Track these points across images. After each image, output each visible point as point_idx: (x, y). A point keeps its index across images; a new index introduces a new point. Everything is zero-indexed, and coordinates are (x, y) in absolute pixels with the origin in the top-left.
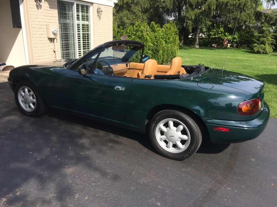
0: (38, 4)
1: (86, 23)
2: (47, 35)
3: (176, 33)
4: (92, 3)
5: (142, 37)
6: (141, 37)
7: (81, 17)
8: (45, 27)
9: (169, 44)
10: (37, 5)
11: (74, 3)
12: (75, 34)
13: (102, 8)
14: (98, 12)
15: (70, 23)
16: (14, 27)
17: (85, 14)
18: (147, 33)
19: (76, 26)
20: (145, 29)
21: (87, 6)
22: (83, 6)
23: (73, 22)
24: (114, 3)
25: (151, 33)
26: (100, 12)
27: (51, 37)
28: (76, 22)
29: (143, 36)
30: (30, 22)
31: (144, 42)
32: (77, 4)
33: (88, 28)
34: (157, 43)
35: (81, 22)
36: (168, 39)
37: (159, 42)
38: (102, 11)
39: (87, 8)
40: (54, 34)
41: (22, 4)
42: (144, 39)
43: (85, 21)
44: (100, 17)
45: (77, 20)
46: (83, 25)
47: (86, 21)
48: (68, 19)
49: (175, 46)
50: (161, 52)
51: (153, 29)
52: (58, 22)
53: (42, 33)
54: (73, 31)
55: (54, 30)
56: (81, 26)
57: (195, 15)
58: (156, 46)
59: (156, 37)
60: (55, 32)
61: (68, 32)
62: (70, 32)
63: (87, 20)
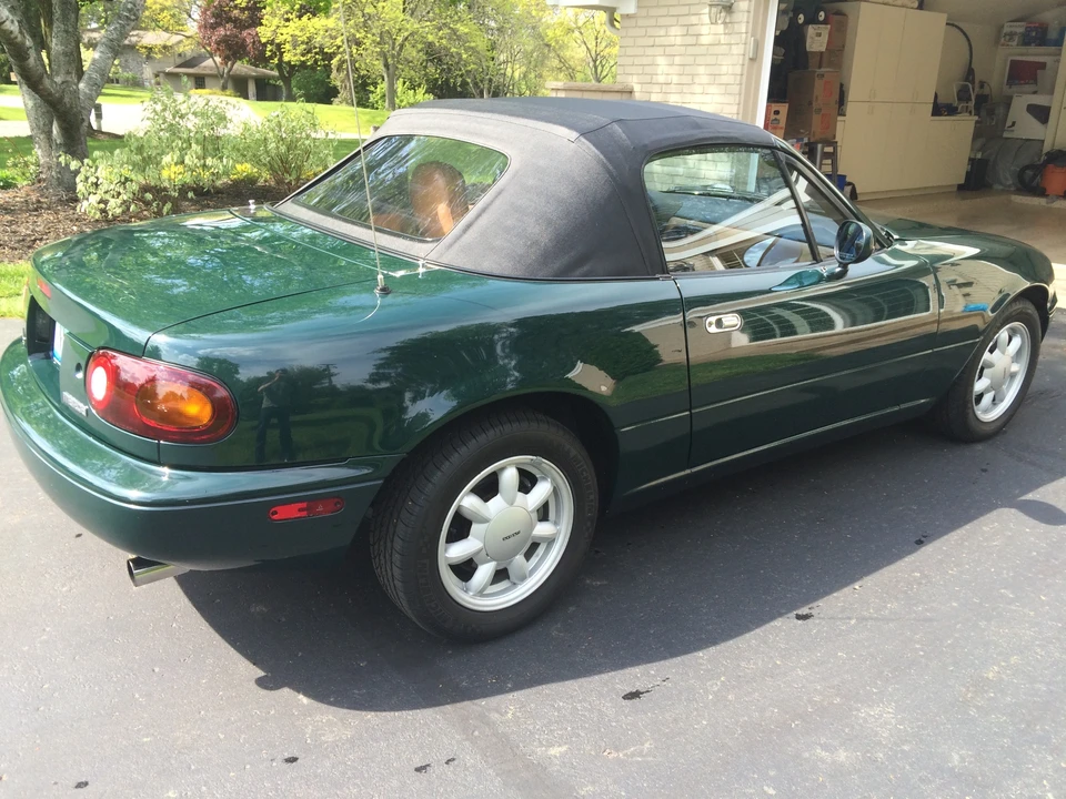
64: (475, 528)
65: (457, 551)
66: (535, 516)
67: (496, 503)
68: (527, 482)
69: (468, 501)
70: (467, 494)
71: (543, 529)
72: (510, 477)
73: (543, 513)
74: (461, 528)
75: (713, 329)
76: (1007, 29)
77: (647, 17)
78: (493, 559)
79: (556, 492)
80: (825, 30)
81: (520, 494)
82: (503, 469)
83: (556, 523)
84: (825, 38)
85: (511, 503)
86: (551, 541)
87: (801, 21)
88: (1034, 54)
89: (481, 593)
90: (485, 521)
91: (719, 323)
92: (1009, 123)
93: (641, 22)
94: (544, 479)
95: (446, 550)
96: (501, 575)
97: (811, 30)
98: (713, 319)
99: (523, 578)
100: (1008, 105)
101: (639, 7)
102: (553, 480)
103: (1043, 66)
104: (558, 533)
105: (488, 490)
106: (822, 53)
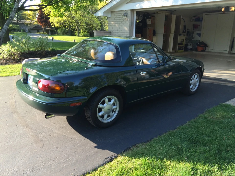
64: (103, 110)
65: (101, 114)
66: (112, 105)
67: (105, 105)
68: (110, 100)
69: (100, 106)
70: (100, 104)
71: (114, 107)
72: (107, 100)
73: (114, 104)
74: (100, 110)
75: (142, 74)
76: (192, 18)
77: (113, 18)
78: (107, 114)
79: (115, 100)
80: (150, 20)
81: (109, 102)
82: (105, 99)
83: (116, 106)
84: (151, 21)
85: (108, 104)
86: (116, 109)
87: (146, 18)
88: (197, 23)
89: (106, 120)
90: (104, 108)
91: (143, 73)
92: (193, 37)
93: (112, 19)
94: (113, 99)
95: (98, 114)
96: (108, 116)
97: (147, 20)
98: (141, 73)
99: (112, 116)
100: (193, 33)
101: (111, 16)
102: (114, 98)
103: (199, 25)
104: (117, 107)
105: (103, 103)
106: (150, 24)
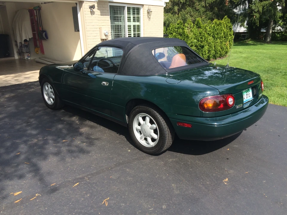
0: (92, 10)
1: (137, 24)
2: (100, 37)
3: (230, 27)
4: (143, 5)
5: (183, 34)
6: (181, 34)
7: (132, 19)
8: (98, 29)
9: (218, 39)
10: (91, 12)
11: (125, 7)
12: (126, 34)
13: (152, 9)
14: (148, 13)
15: (121, 25)
16: (75, 31)
17: (136, 16)
18: (191, 30)
19: (127, 27)
20: (189, 26)
21: (139, 8)
22: (134, 9)
23: (124, 23)
24: (165, 2)
25: (196, 29)
26: (150, 13)
27: (103, 39)
28: (127, 24)
29: (184, 32)
30: (86, 26)
31: (185, 38)
32: (127, 7)
33: (139, 28)
34: (202, 39)
35: (132, 24)
36: (216, 35)
37: (203, 38)
38: (151, 12)
39: (138, 9)
40: (106, 35)
41: (80, 12)
42: (185, 36)
43: (135, 22)
44: (150, 18)
45: (128, 21)
46: (134, 26)
47: (137, 22)
48: (120, 21)
49: (227, 41)
50: (206, 47)
51: (198, 26)
52: (110, 25)
53: (95, 35)
54: (125, 32)
55: (105, 32)
56: (132, 27)
57: (263, 7)
58: (201, 42)
59: (200, 33)
60: (107, 34)
61: (120, 33)
62: (122, 33)
63: (138, 20)
